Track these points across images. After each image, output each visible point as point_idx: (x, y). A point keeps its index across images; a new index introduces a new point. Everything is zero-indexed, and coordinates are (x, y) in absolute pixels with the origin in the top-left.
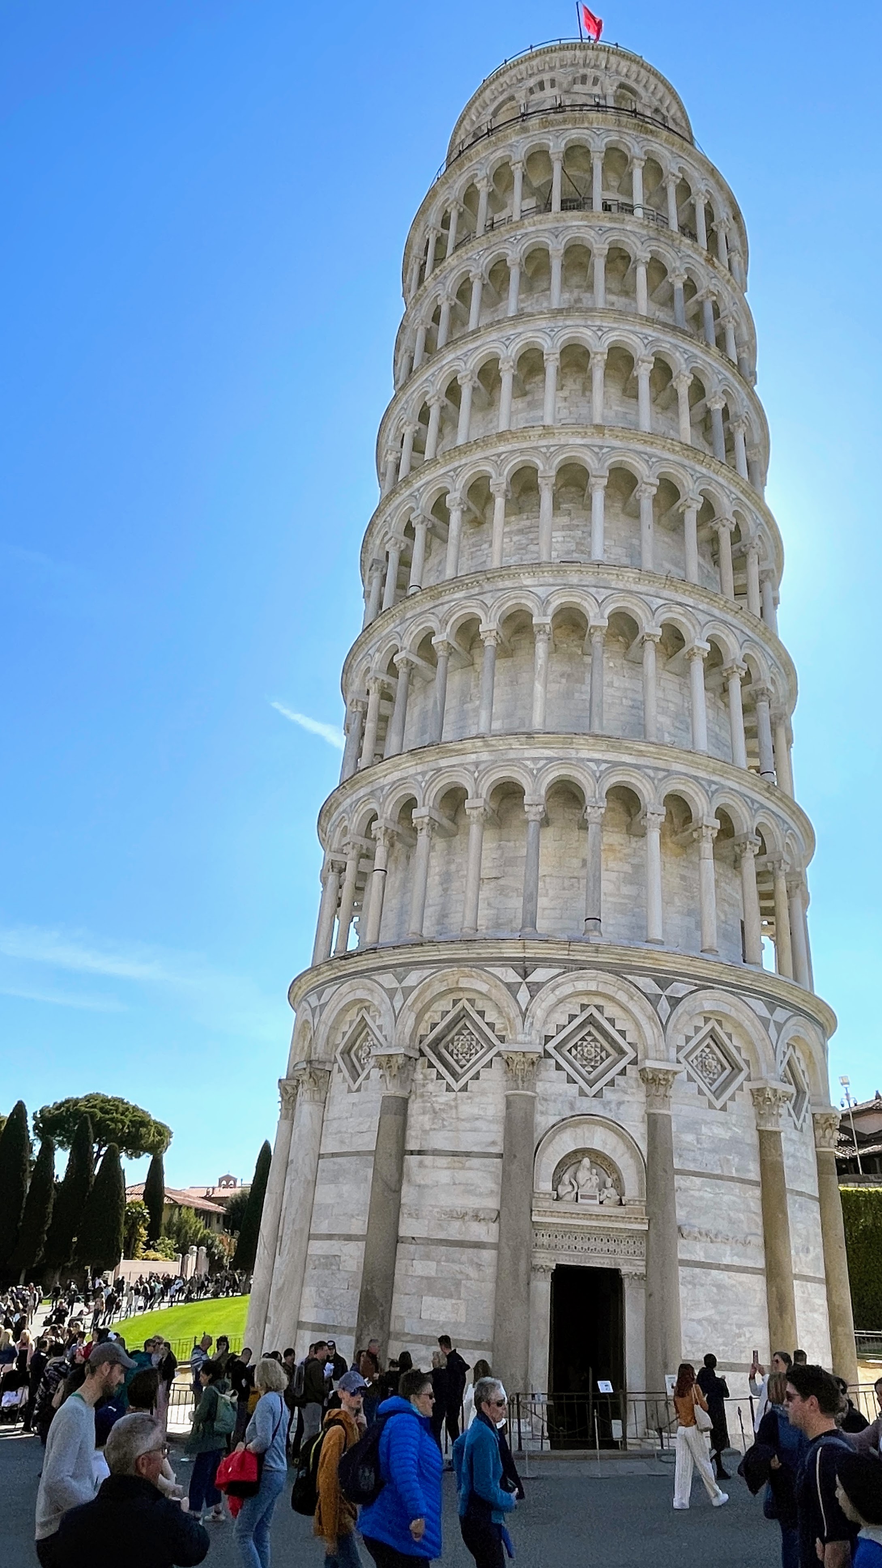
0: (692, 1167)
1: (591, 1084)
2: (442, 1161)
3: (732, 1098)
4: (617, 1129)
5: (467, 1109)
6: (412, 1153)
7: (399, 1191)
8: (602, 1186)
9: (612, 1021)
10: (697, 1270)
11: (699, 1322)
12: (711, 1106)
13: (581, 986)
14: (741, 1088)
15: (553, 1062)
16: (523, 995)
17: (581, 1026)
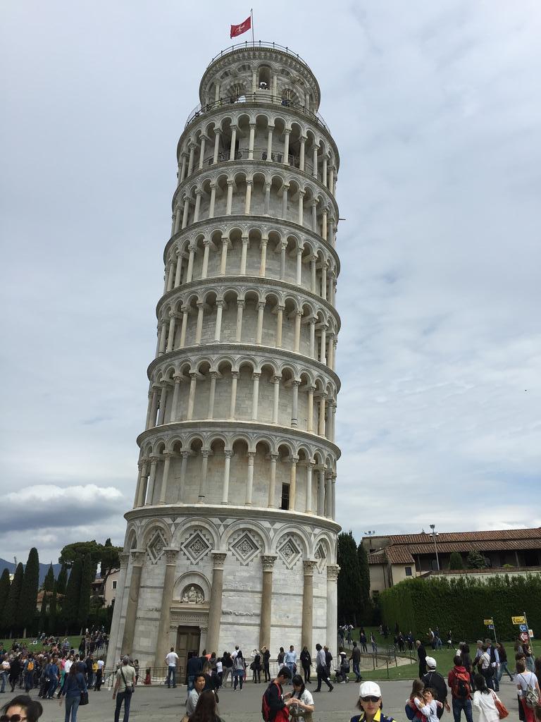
0: (230, 588)
1: (195, 559)
2: (149, 590)
3: (252, 561)
4: (202, 577)
5: (157, 571)
6: (142, 587)
7: (137, 601)
8: (197, 597)
9: (205, 535)
10: (228, 626)
11: (228, 644)
12: (241, 564)
13: (193, 523)
14: (256, 556)
15: (182, 552)
16: (173, 528)
17: (194, 538)
